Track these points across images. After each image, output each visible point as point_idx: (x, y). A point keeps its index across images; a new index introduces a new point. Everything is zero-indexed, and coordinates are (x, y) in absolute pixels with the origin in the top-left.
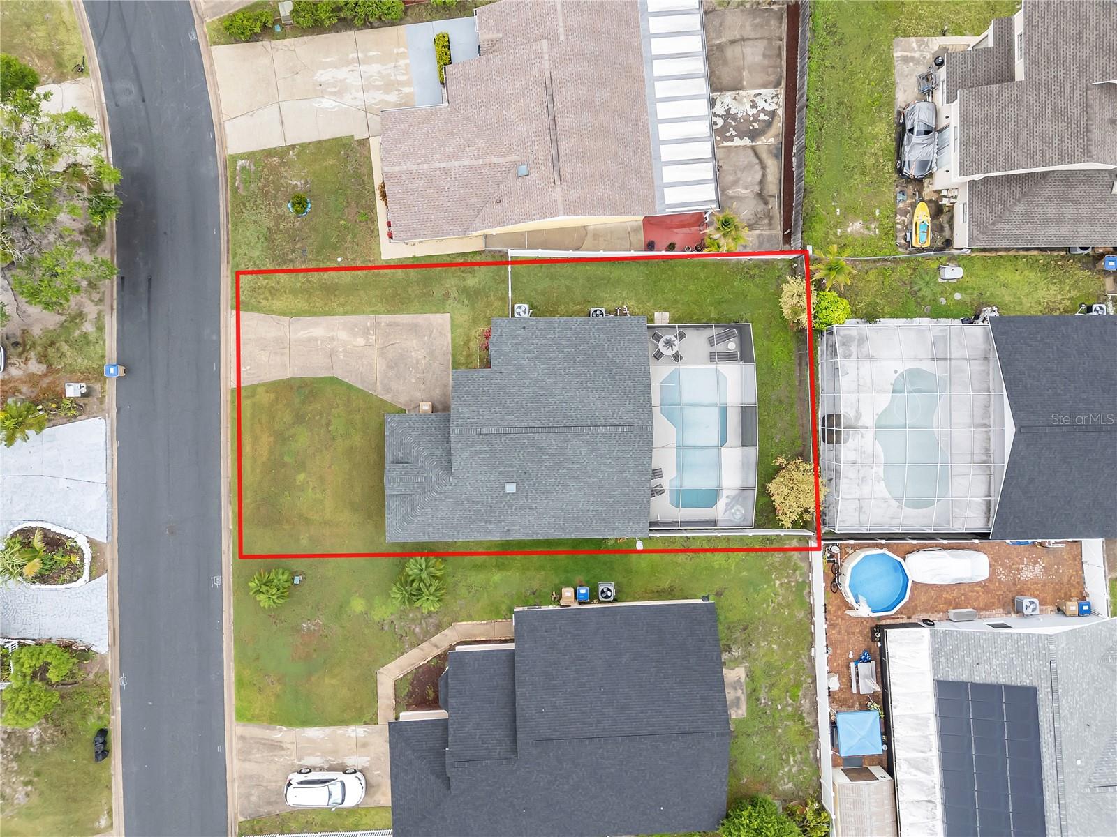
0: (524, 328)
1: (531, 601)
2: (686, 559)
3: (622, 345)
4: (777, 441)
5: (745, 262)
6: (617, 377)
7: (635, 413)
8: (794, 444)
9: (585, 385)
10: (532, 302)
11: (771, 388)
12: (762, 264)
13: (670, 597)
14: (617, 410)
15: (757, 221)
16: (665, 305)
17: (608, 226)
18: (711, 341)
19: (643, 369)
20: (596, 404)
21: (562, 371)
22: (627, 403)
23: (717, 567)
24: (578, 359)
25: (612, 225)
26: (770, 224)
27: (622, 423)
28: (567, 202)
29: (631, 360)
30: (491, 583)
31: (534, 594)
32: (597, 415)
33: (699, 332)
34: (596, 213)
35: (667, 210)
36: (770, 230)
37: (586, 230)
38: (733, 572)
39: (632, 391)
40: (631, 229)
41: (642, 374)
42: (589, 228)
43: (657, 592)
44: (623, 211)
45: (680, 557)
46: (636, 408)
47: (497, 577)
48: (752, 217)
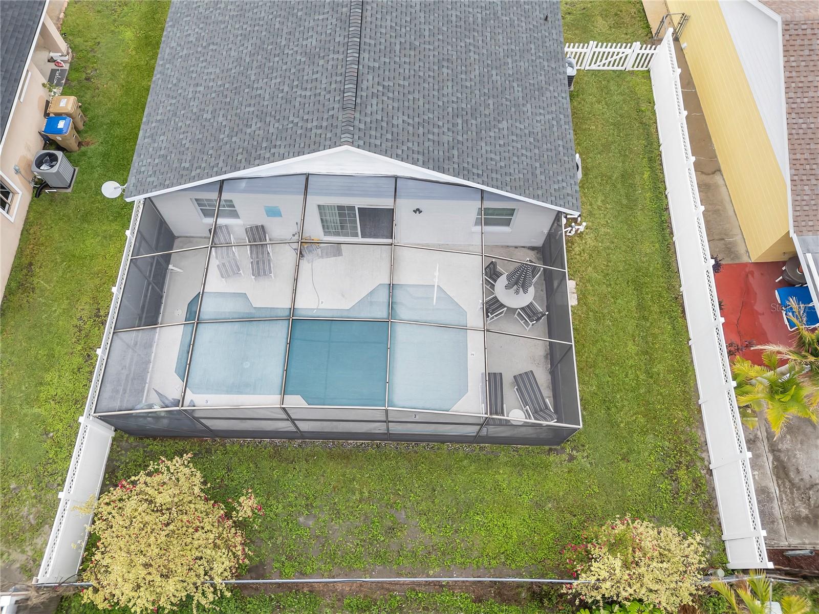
0: (546, 19)
1: (75, 75)
2: (81, 318)
3: (524, 152)
4: (301, 519)
5: (703, 459)
6: (460, 121)
7: (384, 124)
8: (289, 558)
9: (445, 64)
10: (578, 95)
11: (423, 506)
12: (705, 497)
13: (14, 285)
14: (391, 95)
15: (799, 489)
16: (591, 299)
17: (728, 206)
18: (524, 381)
19: (475, 171)
20: (407, 66)
21: (471, 41)
22: (406, 118)
23: (48, 377)
24: (494, 72)
25: (731, 213)
26: (798, 519)
27: (364, 94)
28: (809, 31)
29: (493, 156)
30: (122, 28)
31: (88, 79)
32: (383, 59)
33: (543, 360)
34: (792, 95)
35: (809, 256)
36: (786, 519)
37: (713, 173)
38: (26, 410)
39: (431, 137)
40: (730, 243)
41: (466, 165)
42: (717, 178)
43: (31, 264)
44: (798, 156)
45: (87, 307)
46: (395, 130)
47: (128, 34)
48: (806, 477)
